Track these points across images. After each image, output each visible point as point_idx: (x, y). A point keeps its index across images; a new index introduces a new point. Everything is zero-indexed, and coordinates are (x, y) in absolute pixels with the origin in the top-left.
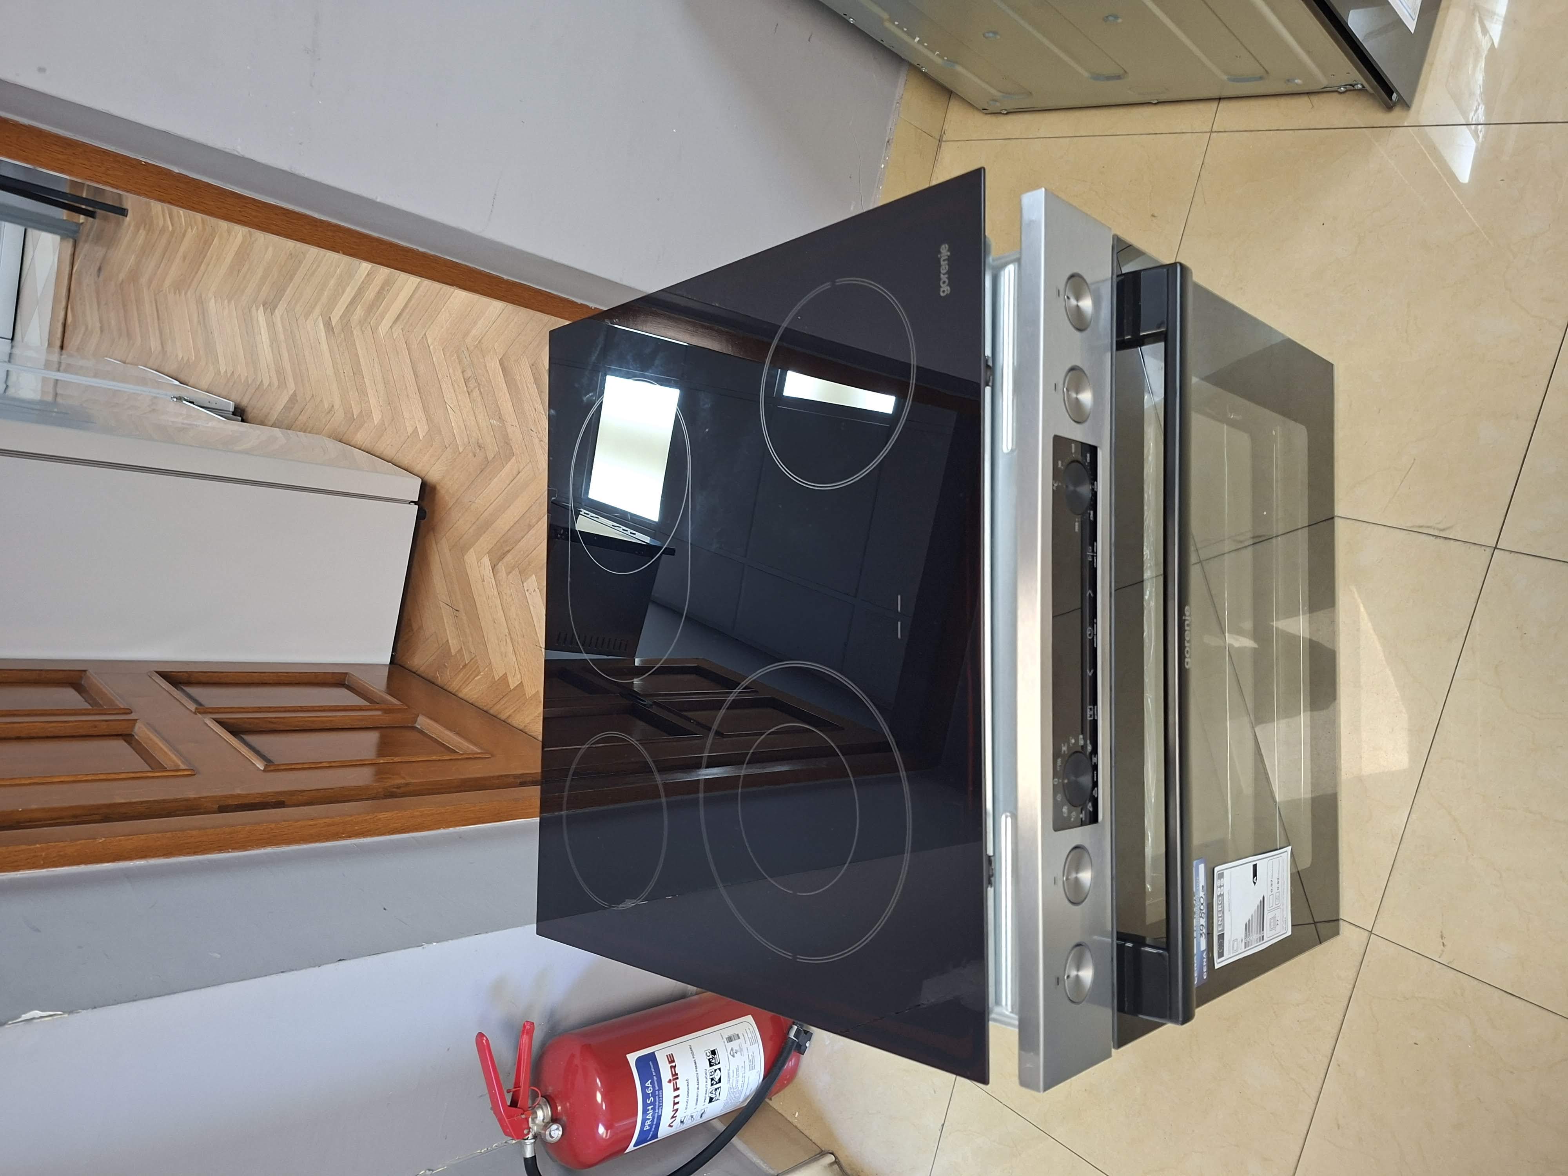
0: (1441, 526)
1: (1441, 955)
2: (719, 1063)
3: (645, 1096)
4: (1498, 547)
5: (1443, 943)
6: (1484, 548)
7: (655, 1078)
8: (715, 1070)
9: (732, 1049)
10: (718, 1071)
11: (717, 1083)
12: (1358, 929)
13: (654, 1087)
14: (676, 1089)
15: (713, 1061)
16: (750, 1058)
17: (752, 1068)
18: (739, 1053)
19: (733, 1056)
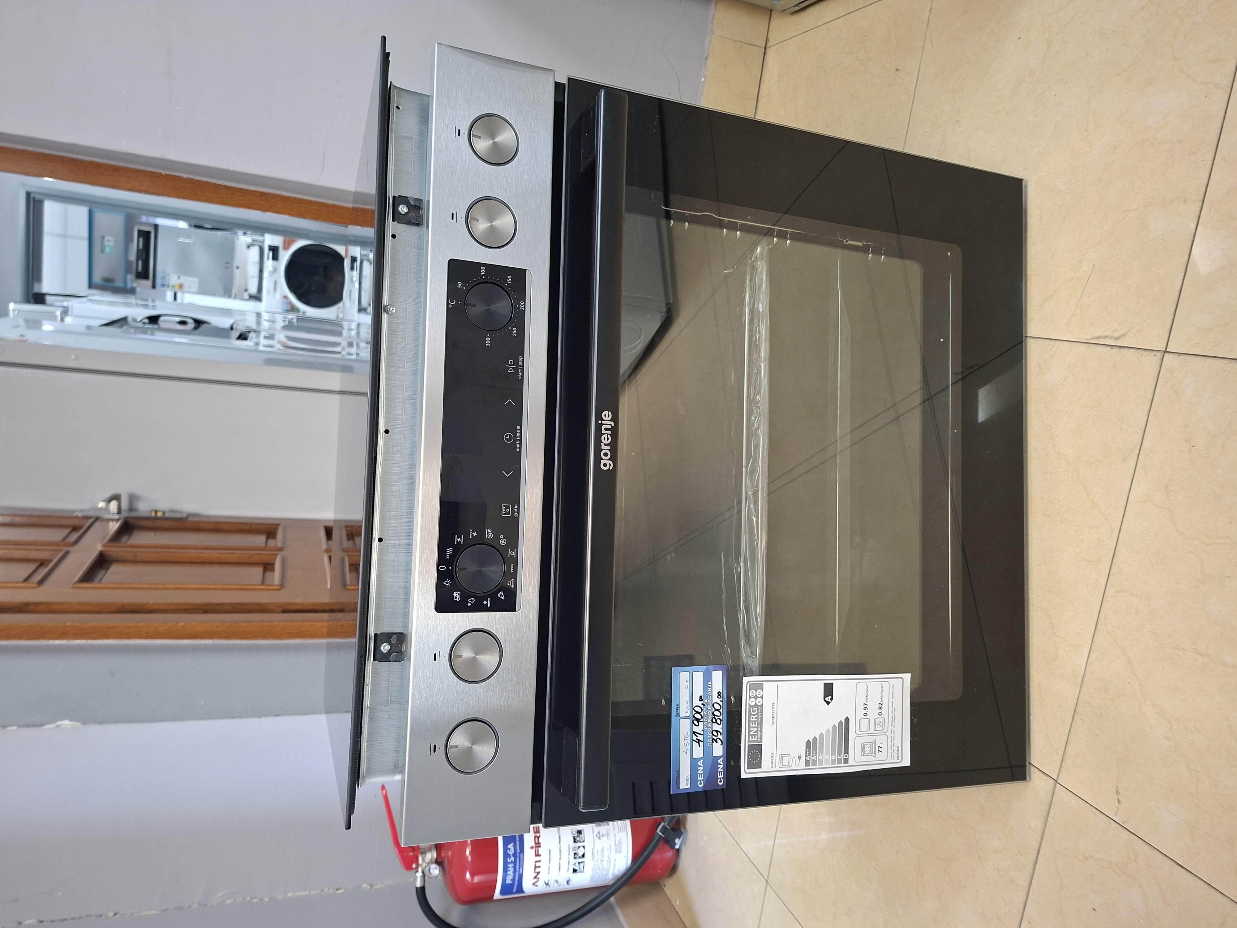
0: (1116, 335)
1: (1117, 812)
2: (584, 841)
3: (506, 855)
4: (1168, 350)
5: (1118, 799)
6: (1154, 353)
7: (518, 843)
8: (579, 847)
9: (599, 833)
10: (582, 848)
11: (580, 857)
12: (1046, 777)
13: (515, 850)
14: (537, 855)
15: (578, 839)
16: (617, 843)
17: (618, 850)
18: (605, 837)
19: (599, 838)
